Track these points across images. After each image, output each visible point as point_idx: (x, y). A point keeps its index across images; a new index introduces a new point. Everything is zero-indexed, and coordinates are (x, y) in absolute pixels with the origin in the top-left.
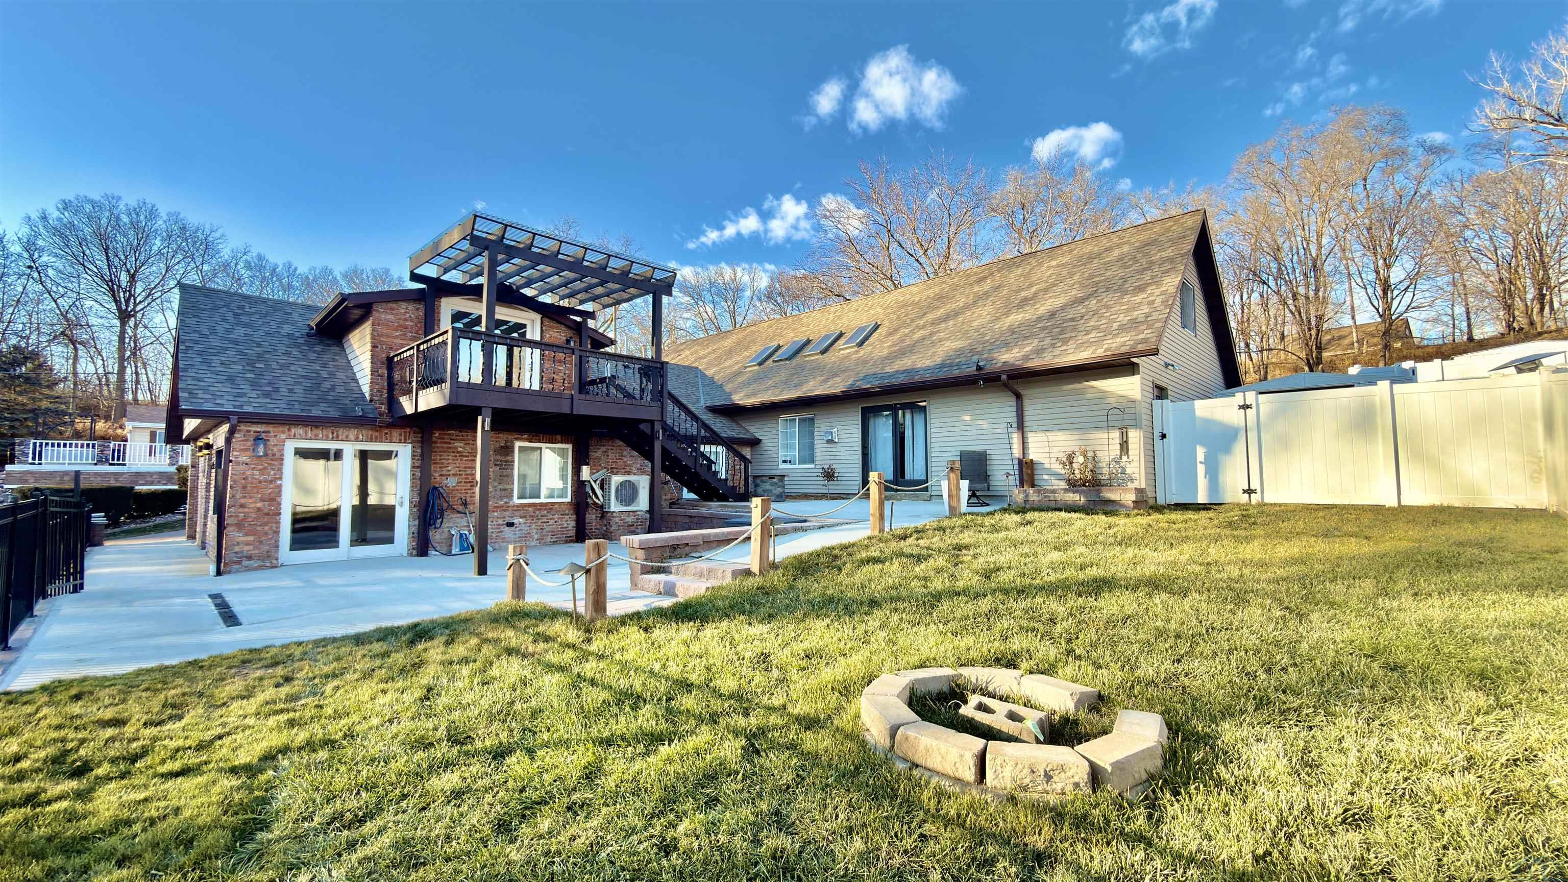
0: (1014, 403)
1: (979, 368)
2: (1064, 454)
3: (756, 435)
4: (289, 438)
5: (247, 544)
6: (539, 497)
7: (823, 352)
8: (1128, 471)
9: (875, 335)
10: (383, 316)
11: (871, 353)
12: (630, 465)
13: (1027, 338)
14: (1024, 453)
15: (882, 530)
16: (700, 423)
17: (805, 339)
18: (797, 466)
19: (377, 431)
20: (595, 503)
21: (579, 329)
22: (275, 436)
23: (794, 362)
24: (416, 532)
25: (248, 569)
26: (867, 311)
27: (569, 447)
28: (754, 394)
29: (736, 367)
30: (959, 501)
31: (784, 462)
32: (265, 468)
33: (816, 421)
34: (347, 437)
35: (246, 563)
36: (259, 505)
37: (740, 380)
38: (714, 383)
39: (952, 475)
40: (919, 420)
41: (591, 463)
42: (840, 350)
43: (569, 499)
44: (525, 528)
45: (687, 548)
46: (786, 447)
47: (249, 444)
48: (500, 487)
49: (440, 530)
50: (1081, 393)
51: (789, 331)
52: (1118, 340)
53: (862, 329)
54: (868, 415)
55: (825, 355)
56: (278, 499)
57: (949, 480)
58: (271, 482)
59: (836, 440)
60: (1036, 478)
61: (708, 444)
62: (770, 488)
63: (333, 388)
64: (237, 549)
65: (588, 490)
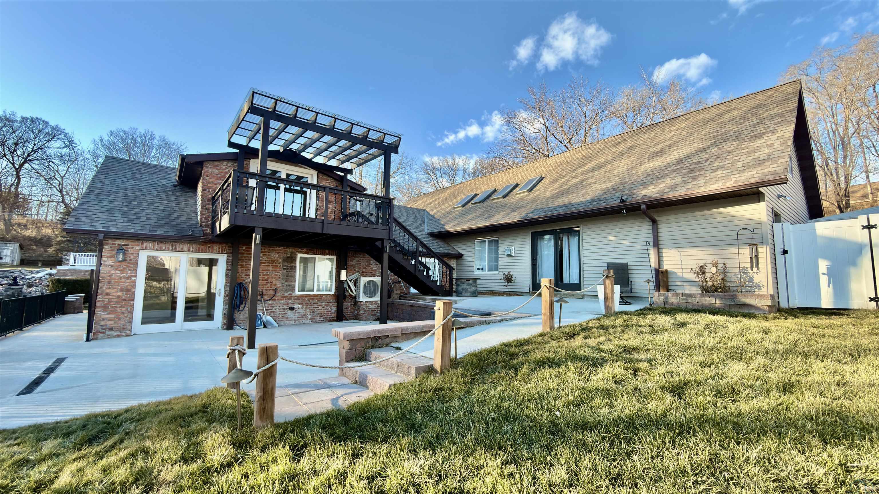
0: (651, 227)
1: (623, 201)
2: (697, 266)
3: (460, 251)
4: (142, 249)
5: (110, 320)
6: (313, 291)
7: (505, 196)
8: (756, 280)
9: (541, 184)
10: (210, 170)
11: (538, 195)
12: (375, 270)
13: (660, 178)
14: (659, 265)
15: (552, 328)
16: (419, 242)
17: (493, 189)
18: (487, 272)
19: (203, 245)
20: (350, 295)
21: (342, 180)
22: (132, 248)
23: (485, 204)
24: (227, 313)
25: (110, 337)
26: (535, 170)
27: (334, 258)
28: (458, 224)
29: (449, 209)
30: (613, 301)
31: (478, 269)
32: (124, 269)
33: (500, 242)
34: (182, 249)
35: (108, 333)
36: (119, 294)
37: (450, 216)
38: (435, 218)
39: (608, 282)
40: (574, 241)
41: (349, 269)
42: (517, 194)
43: (333, 292)
44: (302, 311)
45: (387, 339)
46: (480, 259)
47: (114, 252)
48: (287, 283)
49: (243, 312)
50: (711, 217)
51: (483, 185)
52: (745, 174)
53: (531, 181)
54: (536, 237)
55: (506, 198)
56: (133, 290)
57: (605, 284)
58: (128, 278)
59: (513, 255)
60: (670, 284)
61: (424, 257)
62: (468, 287)
63: (178, 217)
64: (102, 323)
65: (345, 286)
